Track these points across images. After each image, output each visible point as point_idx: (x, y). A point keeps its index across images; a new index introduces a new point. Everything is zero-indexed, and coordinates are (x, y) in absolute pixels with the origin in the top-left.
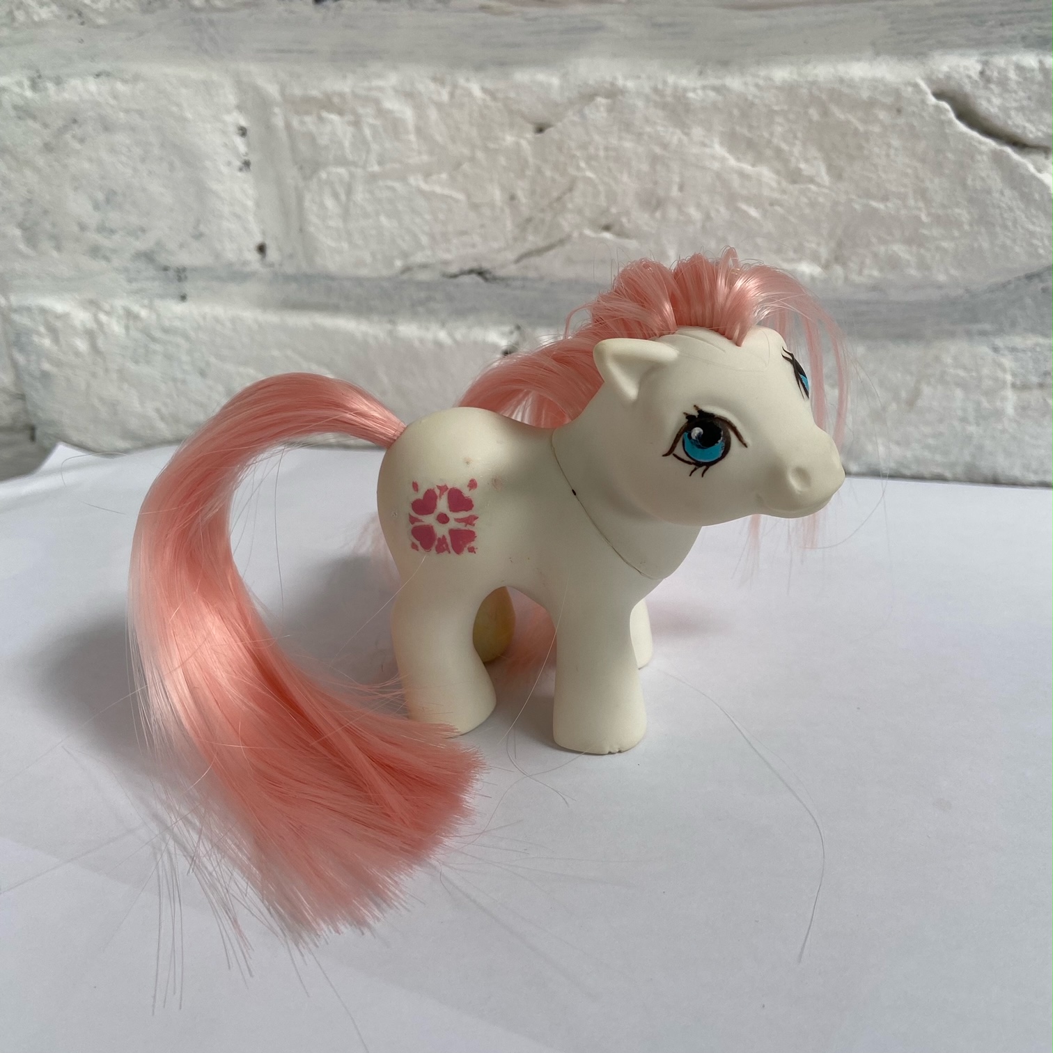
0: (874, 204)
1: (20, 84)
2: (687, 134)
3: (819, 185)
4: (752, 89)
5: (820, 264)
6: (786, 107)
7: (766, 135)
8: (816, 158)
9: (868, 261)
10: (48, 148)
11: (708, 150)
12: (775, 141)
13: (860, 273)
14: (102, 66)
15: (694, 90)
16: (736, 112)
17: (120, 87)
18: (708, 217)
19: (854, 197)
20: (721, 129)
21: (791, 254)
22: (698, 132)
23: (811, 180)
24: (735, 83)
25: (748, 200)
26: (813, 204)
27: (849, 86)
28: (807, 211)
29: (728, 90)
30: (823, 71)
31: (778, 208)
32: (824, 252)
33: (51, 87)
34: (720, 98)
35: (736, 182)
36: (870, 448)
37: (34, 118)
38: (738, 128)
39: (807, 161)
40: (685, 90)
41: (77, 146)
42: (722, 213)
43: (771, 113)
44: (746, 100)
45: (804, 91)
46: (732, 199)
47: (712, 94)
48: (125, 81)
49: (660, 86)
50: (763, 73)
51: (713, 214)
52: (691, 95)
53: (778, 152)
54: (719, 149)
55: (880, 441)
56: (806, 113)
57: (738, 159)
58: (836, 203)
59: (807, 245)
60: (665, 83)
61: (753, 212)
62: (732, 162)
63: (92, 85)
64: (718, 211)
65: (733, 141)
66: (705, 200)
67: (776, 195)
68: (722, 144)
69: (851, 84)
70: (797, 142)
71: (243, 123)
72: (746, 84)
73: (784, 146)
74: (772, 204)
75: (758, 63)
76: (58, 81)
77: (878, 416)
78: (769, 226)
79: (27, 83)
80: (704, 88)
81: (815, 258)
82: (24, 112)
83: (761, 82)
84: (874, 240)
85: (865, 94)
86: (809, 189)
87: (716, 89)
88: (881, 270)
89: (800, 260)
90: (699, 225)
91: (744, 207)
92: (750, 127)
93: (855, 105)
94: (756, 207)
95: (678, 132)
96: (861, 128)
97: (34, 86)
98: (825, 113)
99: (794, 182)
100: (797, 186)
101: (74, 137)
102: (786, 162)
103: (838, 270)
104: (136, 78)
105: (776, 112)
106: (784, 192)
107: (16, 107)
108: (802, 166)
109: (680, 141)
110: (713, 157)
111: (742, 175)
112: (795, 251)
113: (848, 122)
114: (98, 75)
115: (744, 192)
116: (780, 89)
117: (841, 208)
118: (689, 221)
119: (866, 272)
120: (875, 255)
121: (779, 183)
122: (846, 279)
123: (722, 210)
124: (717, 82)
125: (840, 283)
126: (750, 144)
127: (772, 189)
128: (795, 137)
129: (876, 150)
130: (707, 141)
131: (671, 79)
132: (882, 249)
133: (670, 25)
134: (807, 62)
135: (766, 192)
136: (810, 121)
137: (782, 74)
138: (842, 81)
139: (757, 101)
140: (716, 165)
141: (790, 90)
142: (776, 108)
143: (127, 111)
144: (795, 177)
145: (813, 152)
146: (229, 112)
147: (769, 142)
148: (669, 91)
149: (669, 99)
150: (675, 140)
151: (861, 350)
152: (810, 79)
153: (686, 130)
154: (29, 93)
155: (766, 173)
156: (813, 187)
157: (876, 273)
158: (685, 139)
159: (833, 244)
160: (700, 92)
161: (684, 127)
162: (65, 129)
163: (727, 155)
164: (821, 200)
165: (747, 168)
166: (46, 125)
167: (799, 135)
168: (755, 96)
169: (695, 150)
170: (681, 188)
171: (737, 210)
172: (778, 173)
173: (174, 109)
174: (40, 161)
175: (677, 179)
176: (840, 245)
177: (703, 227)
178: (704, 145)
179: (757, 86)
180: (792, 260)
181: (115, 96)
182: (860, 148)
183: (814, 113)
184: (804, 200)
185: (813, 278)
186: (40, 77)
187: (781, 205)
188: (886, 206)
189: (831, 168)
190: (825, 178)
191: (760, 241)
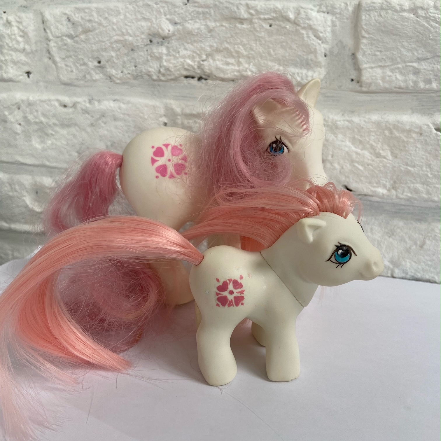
0: (409, 168)
1: (85, 101)
2: (336, 137)
3: (387, 159)
4: (363, 122)
5: (386, 189)
6: (375, 130)
7: (367, 139)
8: (387, 149)
9: (406, 190)
10: (92, 125)
11: (344, 143)
12: (371, 142)
13: (402, 194)
14: (116, 97)
15: (340, 121)
16: (356, 130)
17: (122, 105)
18: (342, 168)
19: (401, 165)
20: (350, 136)
21: (375, 185)
22: (340, 136)
23: (385, 158)
24: (356, 120)
25: (358, 163)
26: (385, 167)
27: (402, 124)
28: (382, 169)
29: (353, 122)
30: (392, 117)
31: (370, 167)
32: (388, 185)
33: (96, 103)
34: (350, 125)
35: (354, 156)
36: (404, 263)
37: (88, 113)
38: (356, 136)
39: (383, 150)
40: (336, 121)
41: (103, 125)
42: (348, 167)
43: (370, 132)
44: (360, 126)
45: (384, 124)
46: (352, 161)
47: (347, 123)
48: (124, 103)
49: (327, 119)
50: (367, 117)
51: (344, 167)
52: (339, 123)
53: (372, 146)
54: (348, 143)
55: (408, 261)
56: (384, 132)
57: (356, 148)
58: (394, 167)
59: (381, 181)
60: (329, 117)
61: (360, 167)
62: (353, 148)
63: (112, 104)
64: (346, 166)
65: (354, 140)
66: (342, 161)
67: (370, 162)
68: (349, 141)
69: (402, 123)
70: (380, 143)
71: (166, 121)
72: (360, 120)
73: (374, 144)
74: (368, 165)
75: (366, 113)
76: (99, 101)
77: (408, 250)
78: (366, 173)
79: (87, 101)
80: (344, 120)
81: (385, 186)
82: (85, 111)
84: (409, 182)
85: (408, 127)
86: (383, 161)
87: (348, 121)
88: (411, 193)
89: (378, 187)
90: (338, 170)
91: (357, 165)
92: (361, 136)
93: (403, 131)
94: (362, 165)
95: (333, 135)
96: (405, 139)
97: (90, 102)
98: (391, 133)
99: (377, 157)
100: (378, 159)
101: (103, 122)
102: (375, 150)
103: (394, 192)
104: (129, 102)
105: (371, 131)
106: (373, 161)
107: (82, 109)
108: (381, 152)
109: (333, 139)
110: (346, 146)
111: (357, 153)
112: (377, 183)
113: (400, 137)
114: (114, 101)
115: (358, 160)
116: (374, 123)
117: (396, 169)
118: (335, 169)
119: (405, 194)
120: (409, 188)
121: (371, 157)
122: (397, 196)
123: (348, 166)
124: (349, 119)
125: (394, 197)
126: (361, 142)
127: (368, 159)
128: (379, 141)
129: (411, 148)
130: (344, 140)
131: (331, 116)
132: (412, 185)
133: (332, 97)
134: (385, 114)
135: (366, 161)
136: (385, 135)
137: (375, 117)
138: (398, 122)
139: (364, 127)
140: (347, 149)
141: (378, 124)
142: (372, 130)
143: (123, 114)
144: (378, 155)
145: (386, 147)
146: (161, 117)
147: (368, 142)
148: (330, 121)
149: (330, 124)
150: (331, 139)
151: (401, 224)
152: (386, 120)
154: (88, 105)
155: (367, 154)
156: (385, 160)
157: (409, 195)
158: (335, 139)
159: (392, 182)
160: (342, 122)
161: (335, 134)
162: (100, 118)
163: (351, 146)
164: (388, 165)
165: (359, 151)
166: (92, 117)
167: (380, 140)
168: (364, 125)
169: (339, 143)
170: (332, 156)
171: (354, 166)
172: (371, 153)
173: (141, 115)
174: (89, 129)
175: (331, 153)
176: (395, 182)
177: (340, 171)
178: (342, 141)
179: (365, 121)
180: (375, 187)
181: (120, 108)
182: (405, 147)
183: (387, 133)
184: (381, 164)
185: (383, 195)
186: (93, 99)
187: (372, 166)
188: (414, 170)
189: (392, 153)
190: (390, 157)
191: (362, 178)
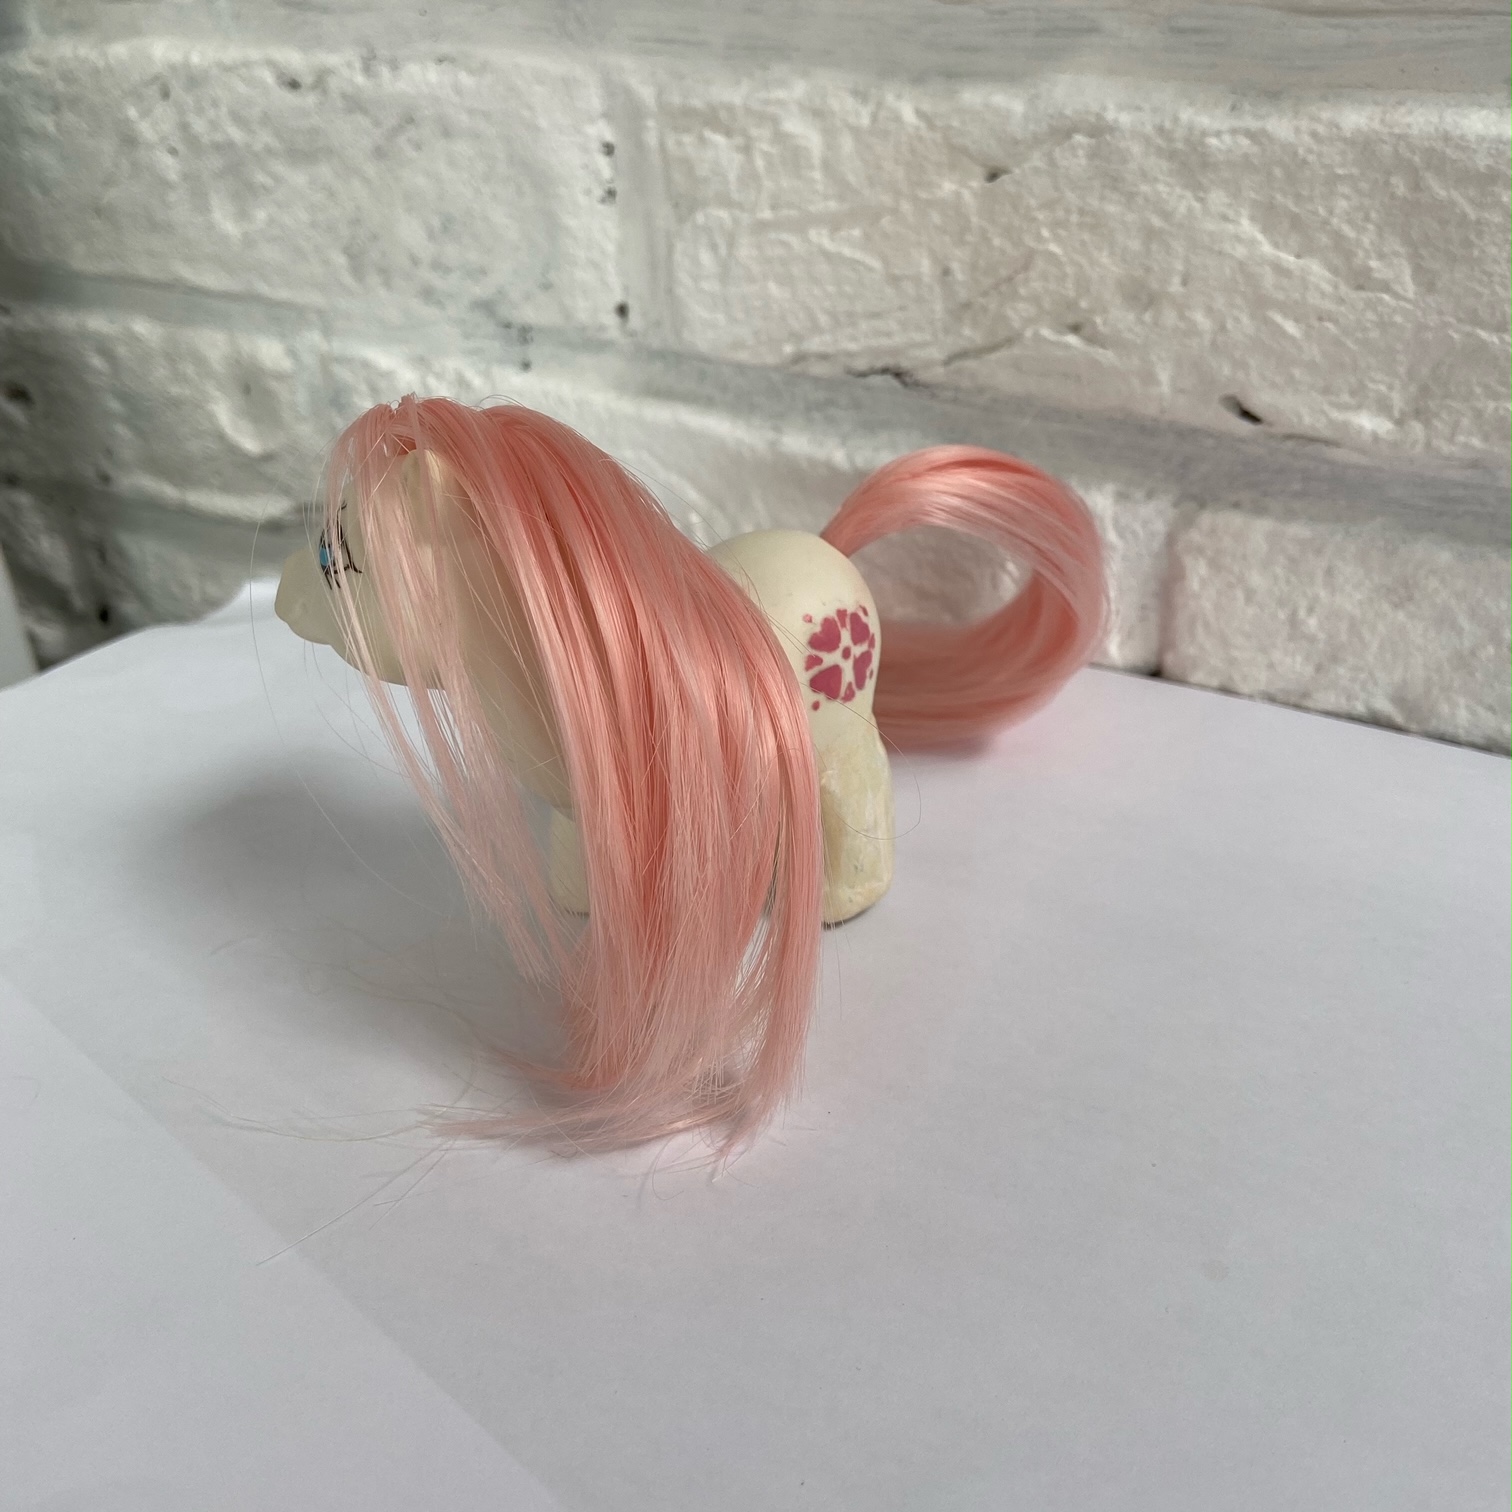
0: (1483, 334)
1: (349, 65)
2: (1201, 200)
3: (1396, 296)
4: (1307, 138)
5: (1390, 417)
6: (1355, 171)
7: (1321, 211)
8: (1396, 254)
9: (1465, 422)
10: (379, 153)
11: (1231, 227)
12: (1335, 221)
13: (1451, 440)
14: (445, 48)
15: (1218, 134)
16: (1278, 172)
17: (465, 79)
18: (1223, 328)
19: (1451, 320)
20: (1253, 195)
21: (1346, 398)
22: (1217, 198)
23: (1386, 287)
24: (1281, 126)
25: (1285, 308)
26: (1383, 325)
27: (1458, 147)
28: (1374, 334)
29: (1270, 138)
30: (1420, 119)
31: (1329, 325)
32: (1397, 400)
33: (385, 72)
34: (1255, 149)
35: (1269, 279)
36: (1444, 709)
37: (364, 111)
38: (1279, 197)
39: (1381, 256)
40: (1204, 134)
41: (413, 154)
42: (1243, 324)
43: (1333, 180)
44: (1295, 154)
45: (1387, 149)
46: (1260, 304)
47: (1245, 142)
48: (471, 72)
49: (1168, 125)
50: (1326, 115)
51: (1230, 325)
52: (1213, 141)
53: (1338, 237)
54: (1247, 227)
55: (1462, 701)
56: (1387, 183)
57: (1276, 245)
58: (1421, 327)
59: (1371, 386)
60: (1176, 120)
61: (1291, 327)
62: (1267, 248)
63: (433, 75)
64: (1237, 320)
65: (1269, 216)
66: (1220, 303)
67: (1328, 305)
68: (1253, 219)
69: (1462, 144)
70: (1371, 227)
71: (609, 137)
72: (1297, 130)
73: (1348, 231)
74: (1320, 319)
75: (1324, 98)
76: (394, 65)
77: (1463, 662)
78: (1314, 352)
79: (358, 65)
80: (1234, 132)
81: (1383, 407)
82: (354, 104)
83: (1321, 129)
84: (1478, 390)
85: (1482, 162)
86: (1381, 300)
87: (1250, 135)
88: (1486, 438)
89: (1359, 407)
90: (1207, 338)
91: (1278, 318)
92: (1298, 197)
93: (1465, 177)
94: (1297, 320)
95: (1189, 194)
96: (1472, 215)
97: (368, 68)
98: (1416, 186)
99: (1360, 287)
100: (1363, 294)
101: (409, 140)
102: (1348, 255)
103: (1417, 429)
104: (484, 68)
105: (1339, 177)
106: (1341, 301)
107: (344, 96)
108: (1374, 264)
109: (1190, 210)
110: (1238, 238)
111: (1279, 269)
112: (1353, 393)
113: (1453, 203)
114: (440, 61)
115: (1280, 296)
116: (1350, 142)
117: (1429, 336)
118: (1192, 331)
119: (1461, 438)
120: (1479, 414)
121: (1336, 287)
122: (1428, 445)
123: (1245, 319)
124: (1252, 124)
125: (1419, 448)
126: (1296, 223)
127: (1323, 294)
128: (1367, 219)
129: (1493, 250)
130: (1231, 213)
131: (1186, 115)
132: (1491, 405)
133: (1197, 31)
134: (1400, 103)
135: (1313, 299)
136: (1393, 196)
137: (1355, 118)
138: (1446, 138)
139: (1311, 158)
140: (1240, 252)
141: (1364, 146)
142: (1340, 171)
143: (471, 112)
144: (1361, 280)
145: (1394, 244)
146: (592, 120)
147: (1326, 223)
148: (1180, 133)
149: (1180, 145)
150: (1182, 209)
151: (1444, 557)
152: (1397, 131)
153: (1201, 194)
154: (360, 79)
155: (1316, 269)
156: (1386, 297)
157: (1476, 442)
158: (1197, 205)
159: (1413, 389)
160: (1227, 138)
161: (1197, 188)
162: (397, 131)
163: (1260, 237)
164: (1398, 319)
165: (1288, 259)
166: (377, 124)
167: (1373, 215)
168: (1310, 151)
169: (1210, 226)
170: (1185, 283)
171: (1268, 322)
172: (1334, 271)
173: (526, 113)
174: (371, 169)
175: (1179, 266)
176: (1425, 391)
177: (1214, 343)
178: (1225, 218)
179: (1314, 135)
180: (1345, 407)
181: (458, 90)
182: (1468, 244)
183: (1400, 185)
184: (1370, 316)
185: (1376, 437)
186: (375, 57)
187: (1336, 322)
188: (1502, 340)
189: (1418, 271)
190: (1410, 289)
191: (1297, 373)
